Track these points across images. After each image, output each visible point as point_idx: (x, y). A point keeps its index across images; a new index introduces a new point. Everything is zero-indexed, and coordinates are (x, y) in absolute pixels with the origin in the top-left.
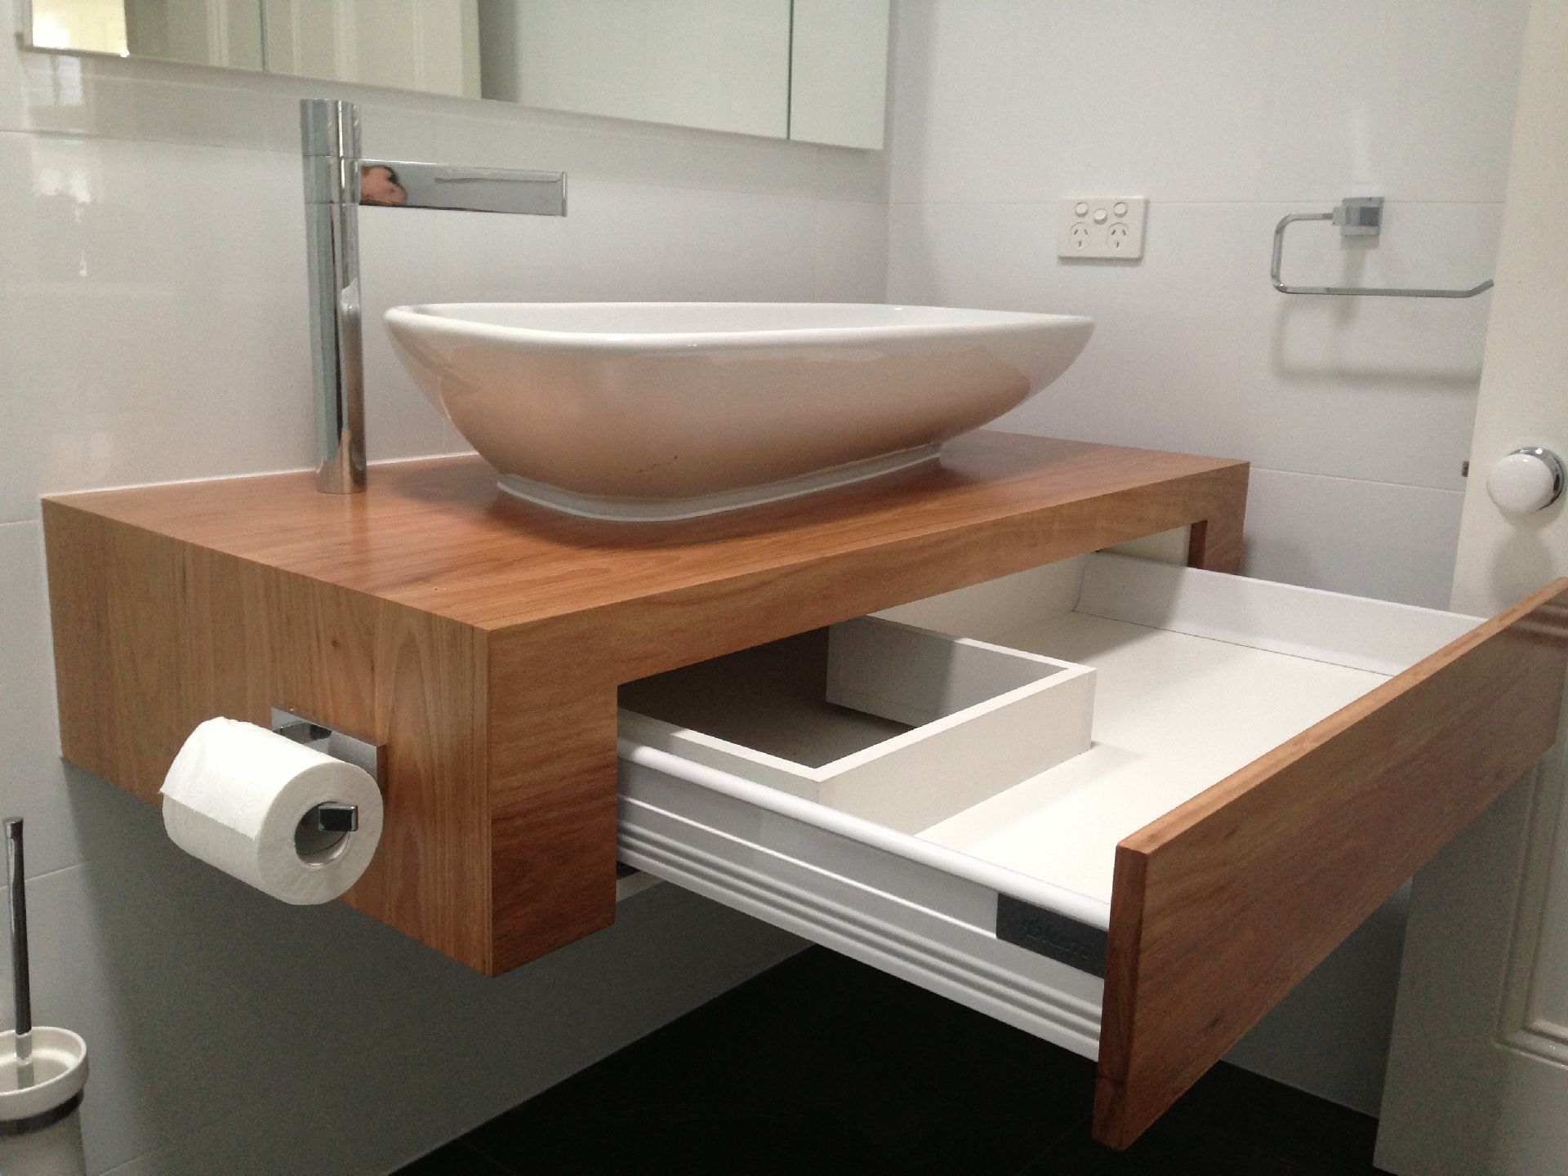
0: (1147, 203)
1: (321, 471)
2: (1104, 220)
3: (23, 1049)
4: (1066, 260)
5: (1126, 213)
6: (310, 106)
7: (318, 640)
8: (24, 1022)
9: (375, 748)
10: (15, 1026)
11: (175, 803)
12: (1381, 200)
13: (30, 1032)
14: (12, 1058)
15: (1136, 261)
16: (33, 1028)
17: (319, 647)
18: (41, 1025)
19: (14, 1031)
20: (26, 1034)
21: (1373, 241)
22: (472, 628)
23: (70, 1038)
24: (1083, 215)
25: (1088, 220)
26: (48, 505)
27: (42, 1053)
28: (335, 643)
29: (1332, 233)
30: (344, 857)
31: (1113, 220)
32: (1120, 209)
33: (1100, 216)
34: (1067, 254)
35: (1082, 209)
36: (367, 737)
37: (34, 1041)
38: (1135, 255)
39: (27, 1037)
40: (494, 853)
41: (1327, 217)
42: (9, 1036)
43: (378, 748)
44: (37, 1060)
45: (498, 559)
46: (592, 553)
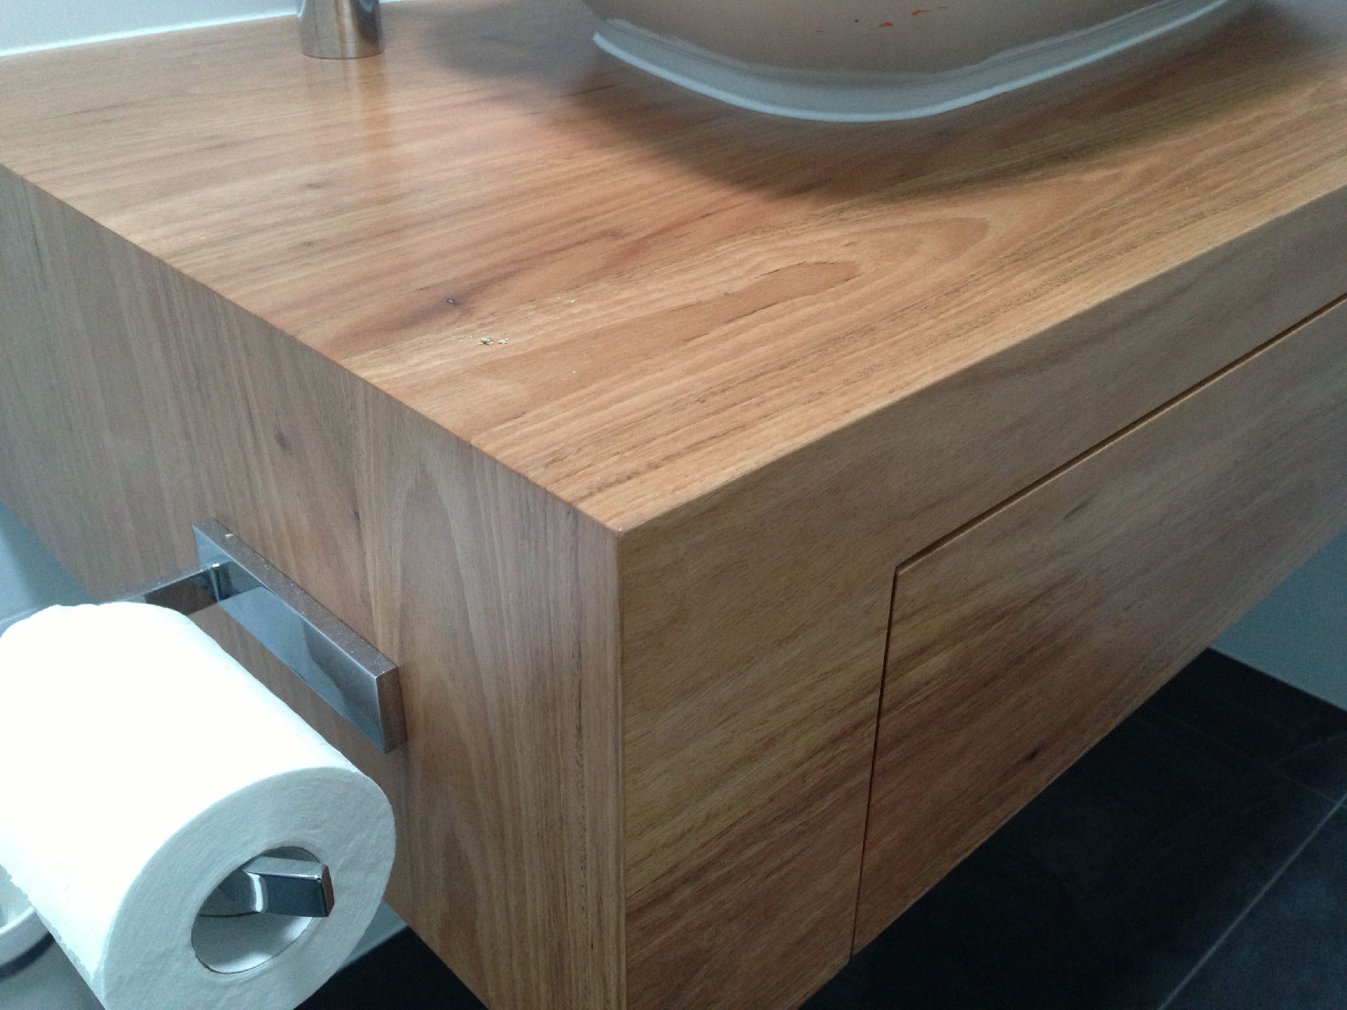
1: (306, 14)
7: (253, 428)
17: (256, 438)
28: (282, 442)
43: (381, 676)
45: (615, 234)
46: (799, 210)
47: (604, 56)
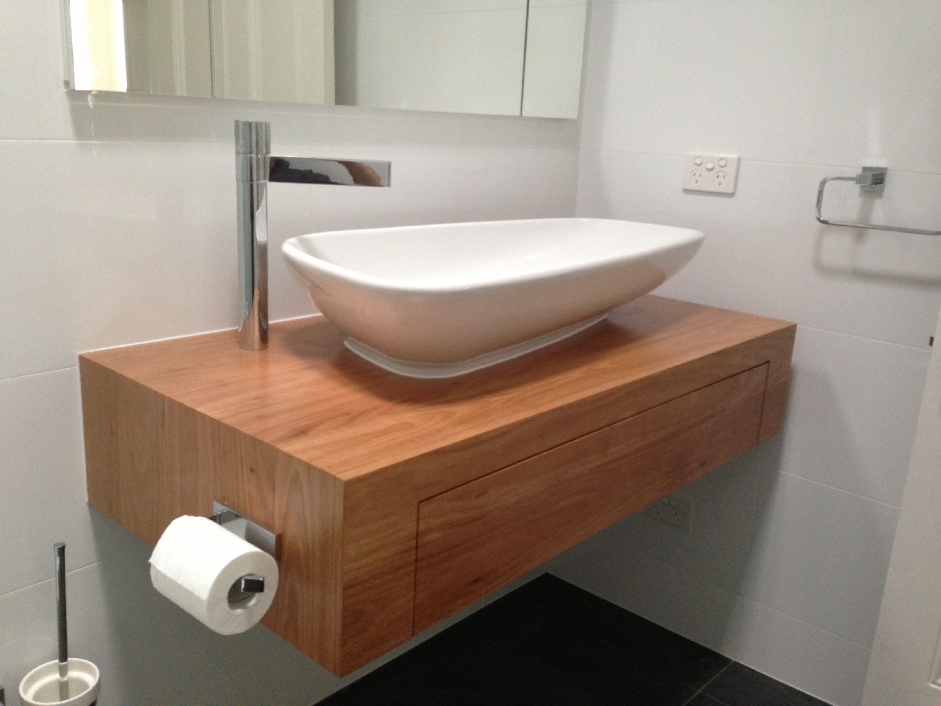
0: (739, 160)
1: (242, 329)
2: (712, 169)
3: (63, 671)
4: (687, 191)
5: (726, 166)
6: (240, 124)
7: (242, 467)
8: (63, 655)
9: (275, 536)
10: (58, 658)
11: (159, 572)
12: (886, 169)
13: (67, 662)
14: (57, 676)
15: (731, 195)
16: (69, 659)
17: (242, 470)
18: (74, 657)
19: (57, 661)
20: (64, 663)
21: (880, 194)
22: (335, 477)
23: (90, 666)
24: (699, 165)
25: (702, 168)
26: (82, 359)
27: (73, 674)
28: (252, 470)
29: (855, 189)
30: (255, 605)
31: (717, 169)
32: (723, 163)
33: (710, 166)
34: (689, 187)
35: (698, 161)
36: (270, 528)
37: (69, 666)
38: (730, 191)
39: (65, 665)
40: (343, 608)
41: (852, 179)
42: (55, 664)
43: (276, 536)
44: (72, 679)
45: (347, 414)
46: (403, 407)
47: (348, 350)
